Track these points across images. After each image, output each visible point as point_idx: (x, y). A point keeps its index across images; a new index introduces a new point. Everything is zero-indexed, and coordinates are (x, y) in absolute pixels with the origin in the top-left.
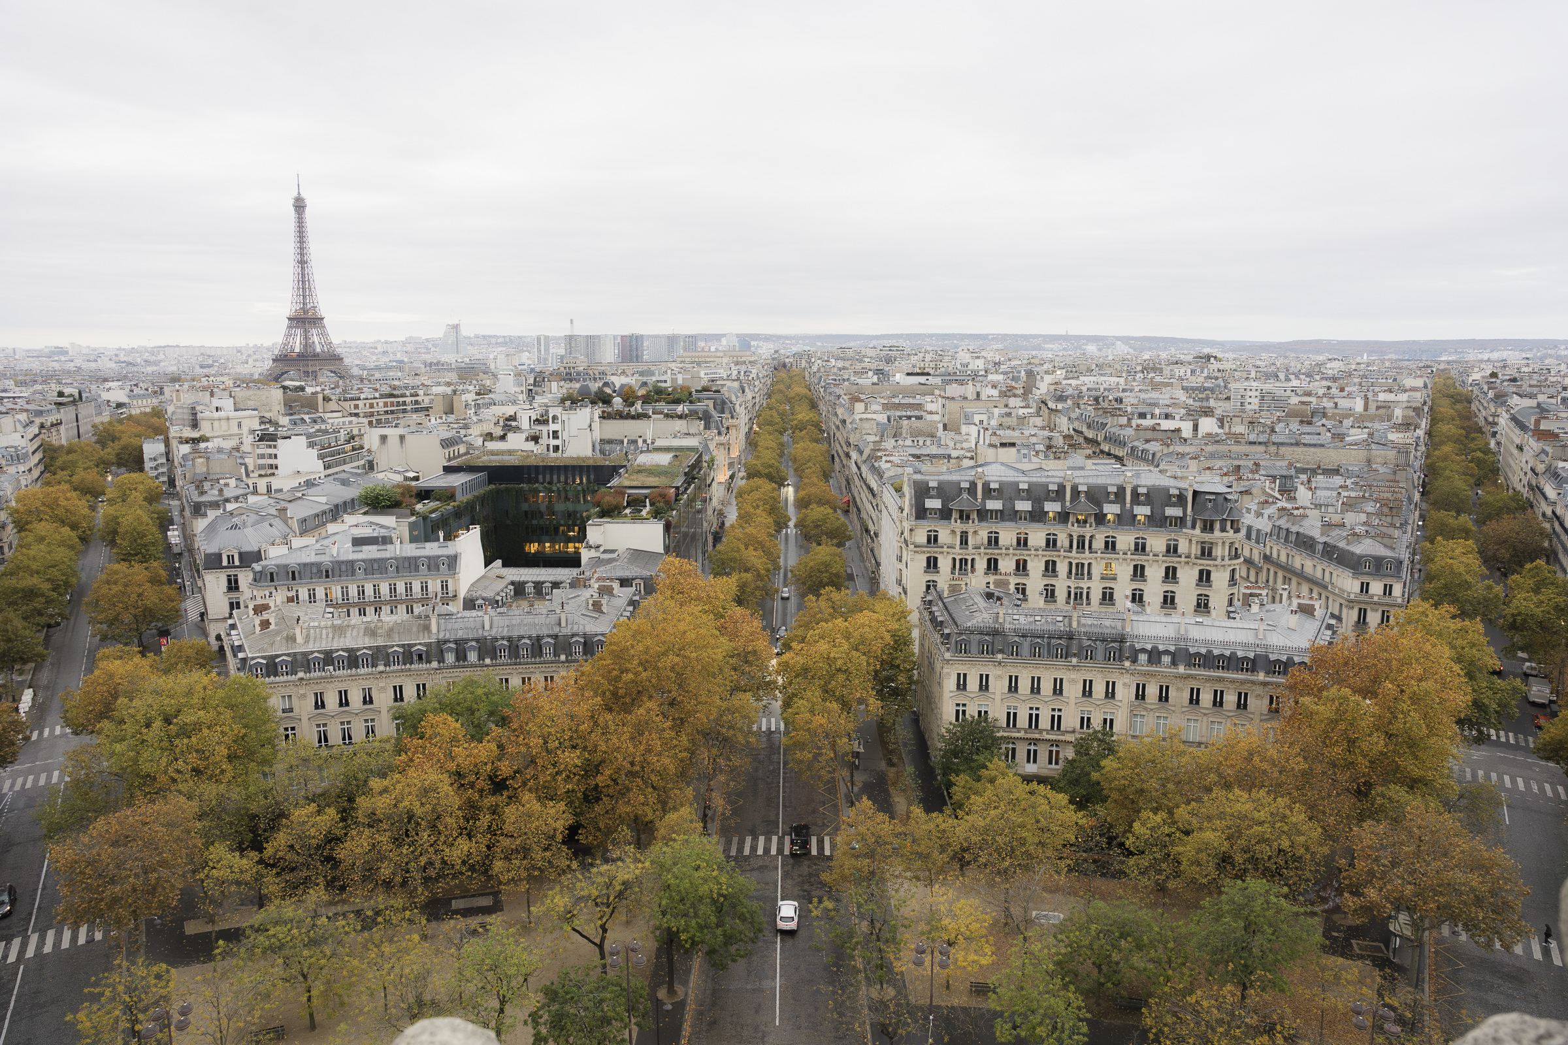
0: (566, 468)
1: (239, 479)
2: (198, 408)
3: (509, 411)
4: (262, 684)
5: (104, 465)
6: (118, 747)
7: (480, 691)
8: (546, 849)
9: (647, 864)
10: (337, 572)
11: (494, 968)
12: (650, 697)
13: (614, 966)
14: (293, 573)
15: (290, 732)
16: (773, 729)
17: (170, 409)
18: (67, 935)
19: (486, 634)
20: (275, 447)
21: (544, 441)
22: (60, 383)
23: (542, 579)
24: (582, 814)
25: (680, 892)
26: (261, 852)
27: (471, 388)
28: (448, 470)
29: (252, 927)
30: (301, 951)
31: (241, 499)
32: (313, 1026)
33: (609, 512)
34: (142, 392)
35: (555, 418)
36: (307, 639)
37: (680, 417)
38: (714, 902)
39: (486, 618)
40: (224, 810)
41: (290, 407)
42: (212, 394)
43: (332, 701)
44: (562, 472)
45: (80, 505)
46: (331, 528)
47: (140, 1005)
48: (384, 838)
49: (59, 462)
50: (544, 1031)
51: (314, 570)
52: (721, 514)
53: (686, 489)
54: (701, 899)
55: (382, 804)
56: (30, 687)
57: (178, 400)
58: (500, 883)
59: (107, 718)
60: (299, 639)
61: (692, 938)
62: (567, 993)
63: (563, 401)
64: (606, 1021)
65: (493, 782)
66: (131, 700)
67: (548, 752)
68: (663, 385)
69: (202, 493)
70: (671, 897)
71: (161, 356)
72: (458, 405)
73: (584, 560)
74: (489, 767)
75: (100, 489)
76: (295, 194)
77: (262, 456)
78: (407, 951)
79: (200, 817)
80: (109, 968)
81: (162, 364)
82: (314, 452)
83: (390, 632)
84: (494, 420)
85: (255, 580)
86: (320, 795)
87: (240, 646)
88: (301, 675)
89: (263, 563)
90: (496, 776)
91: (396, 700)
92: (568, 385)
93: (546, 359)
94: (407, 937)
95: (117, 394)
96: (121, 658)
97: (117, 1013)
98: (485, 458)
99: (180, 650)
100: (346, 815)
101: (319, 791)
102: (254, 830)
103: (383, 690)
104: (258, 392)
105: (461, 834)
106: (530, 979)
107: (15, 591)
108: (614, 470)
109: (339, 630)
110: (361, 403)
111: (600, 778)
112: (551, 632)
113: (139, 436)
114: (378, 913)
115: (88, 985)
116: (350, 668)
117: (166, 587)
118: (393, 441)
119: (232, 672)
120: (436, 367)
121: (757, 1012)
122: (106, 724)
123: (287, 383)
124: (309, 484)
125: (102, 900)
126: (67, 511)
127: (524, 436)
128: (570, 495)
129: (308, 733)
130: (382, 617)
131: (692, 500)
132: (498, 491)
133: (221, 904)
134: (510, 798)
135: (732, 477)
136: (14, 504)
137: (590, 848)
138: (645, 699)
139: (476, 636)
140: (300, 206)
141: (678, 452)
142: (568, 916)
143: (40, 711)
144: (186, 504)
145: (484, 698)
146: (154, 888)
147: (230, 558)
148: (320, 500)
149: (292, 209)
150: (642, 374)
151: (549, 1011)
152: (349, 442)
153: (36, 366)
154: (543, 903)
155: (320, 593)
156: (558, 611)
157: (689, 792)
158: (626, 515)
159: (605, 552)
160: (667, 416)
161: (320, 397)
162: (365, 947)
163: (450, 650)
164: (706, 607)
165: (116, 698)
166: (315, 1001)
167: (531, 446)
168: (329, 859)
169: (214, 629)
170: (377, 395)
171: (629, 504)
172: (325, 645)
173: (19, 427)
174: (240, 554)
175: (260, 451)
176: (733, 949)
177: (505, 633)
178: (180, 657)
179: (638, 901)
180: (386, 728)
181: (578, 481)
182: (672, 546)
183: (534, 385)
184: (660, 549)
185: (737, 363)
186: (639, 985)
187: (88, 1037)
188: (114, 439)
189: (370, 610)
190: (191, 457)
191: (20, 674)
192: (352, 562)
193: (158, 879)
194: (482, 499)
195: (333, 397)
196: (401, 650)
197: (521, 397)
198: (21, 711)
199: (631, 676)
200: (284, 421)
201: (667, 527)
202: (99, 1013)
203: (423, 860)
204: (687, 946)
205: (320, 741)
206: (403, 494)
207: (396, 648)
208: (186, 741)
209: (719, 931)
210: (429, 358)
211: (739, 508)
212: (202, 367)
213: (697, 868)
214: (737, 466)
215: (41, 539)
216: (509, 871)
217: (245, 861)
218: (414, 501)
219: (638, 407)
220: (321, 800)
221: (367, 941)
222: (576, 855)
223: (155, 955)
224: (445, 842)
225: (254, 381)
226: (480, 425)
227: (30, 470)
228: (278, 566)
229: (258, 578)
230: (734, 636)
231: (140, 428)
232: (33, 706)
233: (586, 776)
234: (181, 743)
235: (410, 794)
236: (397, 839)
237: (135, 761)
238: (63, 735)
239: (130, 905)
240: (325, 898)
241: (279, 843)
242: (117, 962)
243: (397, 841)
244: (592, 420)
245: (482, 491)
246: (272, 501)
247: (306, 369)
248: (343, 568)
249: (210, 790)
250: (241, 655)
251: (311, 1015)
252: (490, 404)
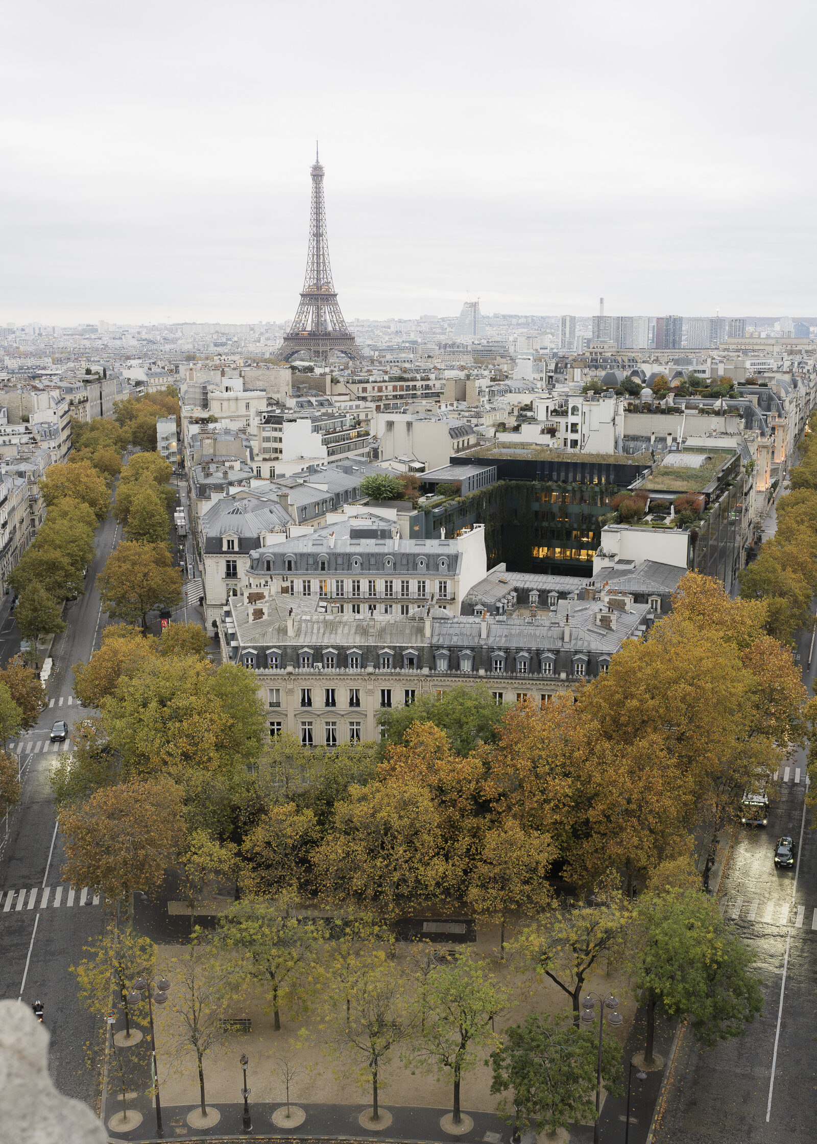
0: (583, 465)
1: (244, 463)
2: (210, 388)
3: (526, 399)
4: (252, 675)
5: (122, 444)
6: (119, 724)
7: (469, 704)
8: (526, 882)
9: (635, 914)
10: (333, 565)
11: (458, 999)
12: (655, 730)
13: (586, 1020)
14: (290, 562)
15: (276, 727)
16: (797, 781)
17: (184, 388)
18: (72, 894)
19: (482, 643)
20: (281, 430)
21: (561, 434)
22: (89, 361)
23: (548, 587)
24: (568, 849)
25: (668, 950)
26: (240, 845)
27: (486, 373)
28: (456, 462)
29: (226, 917)
30: (270, 949)
31: (243, 484)
32: (277, 1026)
33: (629, 518)
34: (159, 370)
35: (575, 409)
36: (298, 633)
37: (718, 413)
38: (706, 967)
39: (484, 625)
40: (208, 798)
41: (298, 389)
42: (223, 374)
43: (318, 699)
44: (579, 470)
45: (98, 483)
46: (331, 518)
47: (127, 972)
48: (359, 848)
49: (83, 439)
50: (505, 1075)
51: (311, 561)
52: (758, 528)
53: (718, 497)
54: (691, 962)
55: (360, 811)
56: (50, 656)
57: (191, 379)
58: (475, 911)
59: (111, 694)
60: (291, 632)
61: (677, 1004)
62: (533, 1040)
63: (585, 390)
64: (572, 1078)
65: (476, 802)
66: (131, 679)
67: (537, 776)
68: (701, 376)
69: (208, 475)
70: (657, 955)
71: (179, 334)
72: (471, 392)
73: (596, 570)
74: (473, 786)
75: (116, 468)
76: (314, 163)
77: (267, 439)
78: (372, 967)
79: (186, 802)
80: (103, 933)
81: (180, 342)
82: (319, 437)
83: (382, 632)
84: (509, 409)
85: (252, 567)
86: (299, 795)
87: (233, 635)
88: (290, 669)
89: (261, 550)
90: (480, 796)
91: (383, 704)
92: (593, 373)
93: (570, 343)
94: (374, 953)
95: (138, 374)
96: (124, 636)
97: (108, 974)
98: (496, 450)
99: (177, 634)
100: (323, 818)
101: (300, 791)
102: (235, 821)
103: (370, 692)
104: (267, 372)
105: (438, 854)
106: (497, 1018)
107: (41, 563)
108: (637, 471)
109: (331, 626)
110: (369, 386)
111: (591, 812)
112: (552, 647)
113: (153, 414)
114: (347, 924)
115: (87, 943)
116: (339, 666)
117: (169, 569)
118: (400, 428)
119: (225, 660)
120: (450, 348)
121: (745, 1102)
122: (108, 700)
123: (297, 363)
124: (312, 470)
125: (98, 867)
126: (87, 487)
127: (539, 428)
128: (587, 495)
129: (293, 729)
130: (375, 616)
131: (724, 510)
132: (507, 488)
133: (201, 890)
134: (492, 821)
135: (774, 486)
136: (44, 479)
137: (575, 889)
138: (649, 730)
139: (472, 644)
140: (317, 174)
141: (712, 454)
142: (543, 958)
143: (57, 678)
144: (192, 486)
145: (474, 711)
146: (143, 865)
147: (230, 543)
148: (321, 488)
149: (310, 178)
150: (677, 362)
151: (513, 1056)
152: (354, 427)
153: (70, 344)
154: (517, 940)
155: (315, 585)
156: (562, 624)
157: (691, 840)
158: (647, 523)
159: (620, 562)
160: (702, 411)
161: (328, 378)
162: (332, 956)
163: (442, 656)
164: (730, 633)
165: (119, 676)
166: (280, 1001)
167: (546, 439)
168: (304, 861)
169: (212, 615)
170: (386, 378)
171: (651, 510)
172: (315, 641)
173: (53, 404)
174: (240, 540)
175: (265, 434)
176: (723, 1025)
177: (503, 643)
178: (177, 640)
179: (620, 954)
180: (371, 733)
181: (596, 481)
182: (697, 560)
183: (556, 371)
184: (683, 564)
185: (791, 353)
186: (613, 1045)
187: (85, 990)
188: (132, 417)
189: (364, 607)
190: (200, 437)
191: (43, 643)
192: (348, 556)
193: (146, 856)
194: (490, 496)
195: (341, 379)
196: (392, 652)
197: (539, 384)
198: (42, 678)
199: (635, 703)
200: (291, 403)
201: (693, 540)
202: (95, 972)
203: (396, 876)
204: (671, 1012)
205: (304, 740)
206: (406, 486)
207: (386, 650)
208: (177, 725)
209: (709, 1002)
210: (443, 339)
211: (780, 522)
212: (216, 345)
213: (691, 927)
214: (781, 474)
215: (64, 514)
216: (484, 900)
217: (223, 851)
218: (417, 494)
219: (670, 399)
220: (300, 800)
221: (334, 950)
222: (557, 893)
223: (141, 928)
224: (420, 860)
225: (265, 361)
226: (493, 414)
227: (59, 446)
228: (275, 554)
229: (255, 566)
230: (759, 669)
231: (155, 407)
232: (51, 675)
233: (577, 807)
234: (174, 726)
235: (388, 804)
236: (372, 851)
237: (133, 738)
238: (74, 706)
239: (122, 876)
240: (297, 900)
241: (257, 837)
242: (109, 928)
243: (372, 852)
244: (616, 413)
245: (490, 487)
246: (273, 487)
247: (316, 348)
248: (340, 561)
249: (197, 776)
250: (233, 644)
251: (277, 1014)
252: (506, 391)
